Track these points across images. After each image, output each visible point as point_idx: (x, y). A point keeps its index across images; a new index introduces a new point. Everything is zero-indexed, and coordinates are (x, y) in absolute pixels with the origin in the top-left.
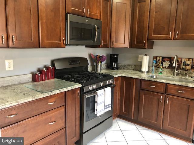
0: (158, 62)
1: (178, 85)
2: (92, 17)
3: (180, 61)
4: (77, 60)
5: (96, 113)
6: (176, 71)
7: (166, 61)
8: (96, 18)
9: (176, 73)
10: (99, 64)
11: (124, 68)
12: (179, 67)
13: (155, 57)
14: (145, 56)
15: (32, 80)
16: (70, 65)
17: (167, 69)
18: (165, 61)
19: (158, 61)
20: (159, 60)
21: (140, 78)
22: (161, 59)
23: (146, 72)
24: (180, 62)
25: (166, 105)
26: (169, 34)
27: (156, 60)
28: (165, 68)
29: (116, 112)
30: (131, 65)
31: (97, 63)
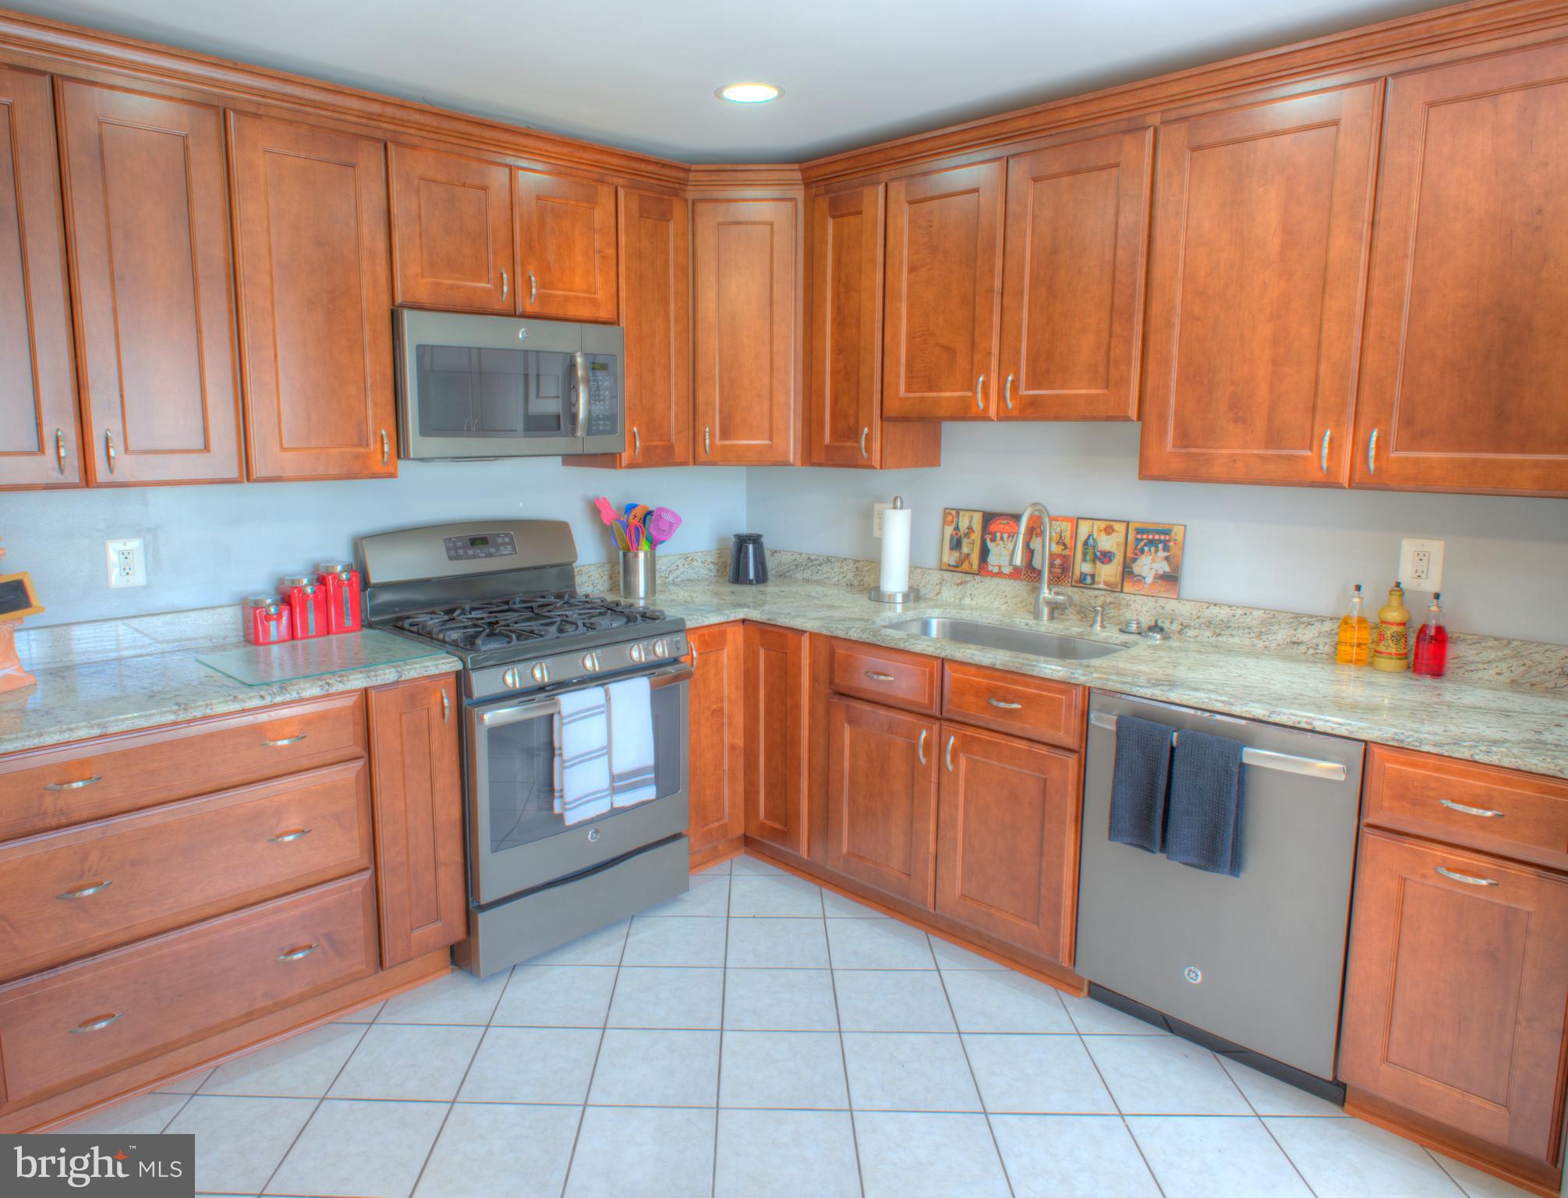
0: (965, 542)
1: (991, 668)
2: (561, 313)
3: (1067, 535)
4: (498, 536)
5: (557, 810)
6: (1046, 593)
7: (1002, 539)
8: (585, 312)
9: (1048, 603)
10: (641, 555)
11: (807, 574)
12: (1062, 572)
13: (951, 515)
14: (895, 508)
15: (242, 633)
16: (451, 558)
17: (1011, 582)
18: (998, 535)
19: (967, 535)
20: (970, 529)
21: (825, 632)
22: (977, 524)
23: (899, 599)
24: (1067, 541)
25: (944, 780)
26: (971, 387)
27: (957, 528)
28: (1000, 574)
29: (722, 818)
30: (838, 559)
31: (630, 550)
